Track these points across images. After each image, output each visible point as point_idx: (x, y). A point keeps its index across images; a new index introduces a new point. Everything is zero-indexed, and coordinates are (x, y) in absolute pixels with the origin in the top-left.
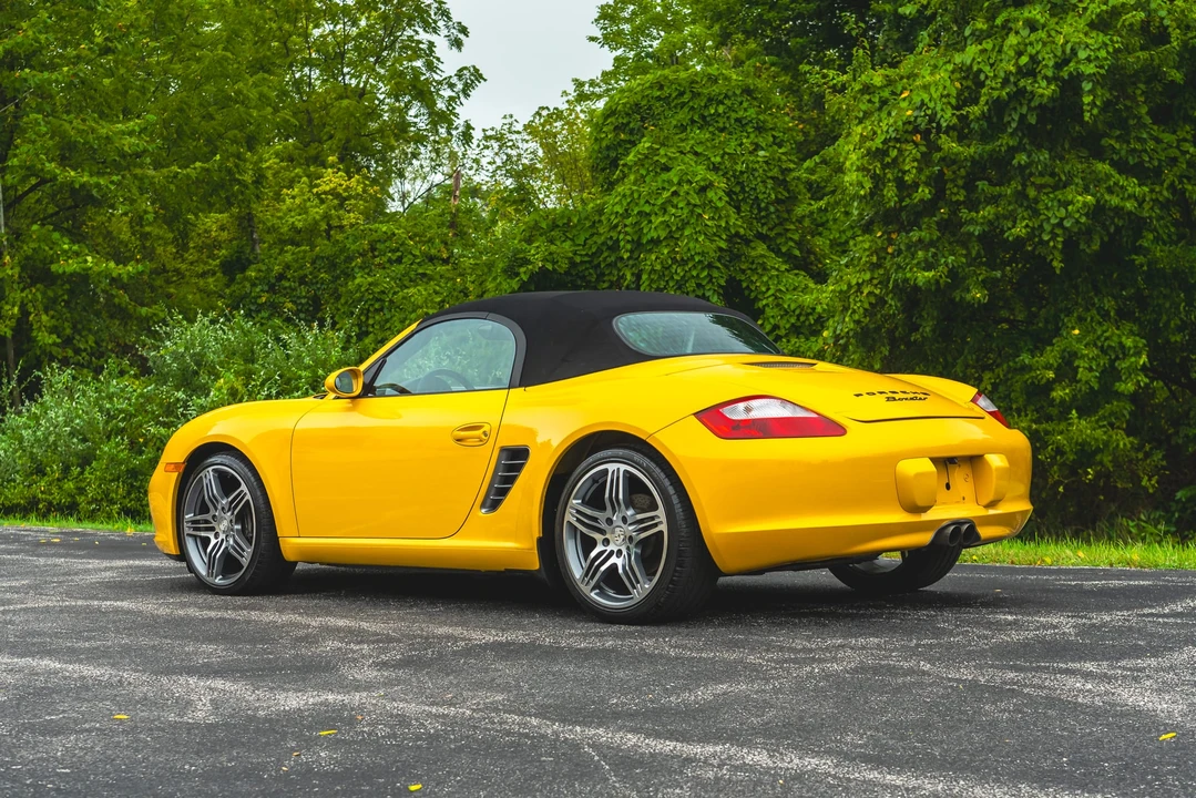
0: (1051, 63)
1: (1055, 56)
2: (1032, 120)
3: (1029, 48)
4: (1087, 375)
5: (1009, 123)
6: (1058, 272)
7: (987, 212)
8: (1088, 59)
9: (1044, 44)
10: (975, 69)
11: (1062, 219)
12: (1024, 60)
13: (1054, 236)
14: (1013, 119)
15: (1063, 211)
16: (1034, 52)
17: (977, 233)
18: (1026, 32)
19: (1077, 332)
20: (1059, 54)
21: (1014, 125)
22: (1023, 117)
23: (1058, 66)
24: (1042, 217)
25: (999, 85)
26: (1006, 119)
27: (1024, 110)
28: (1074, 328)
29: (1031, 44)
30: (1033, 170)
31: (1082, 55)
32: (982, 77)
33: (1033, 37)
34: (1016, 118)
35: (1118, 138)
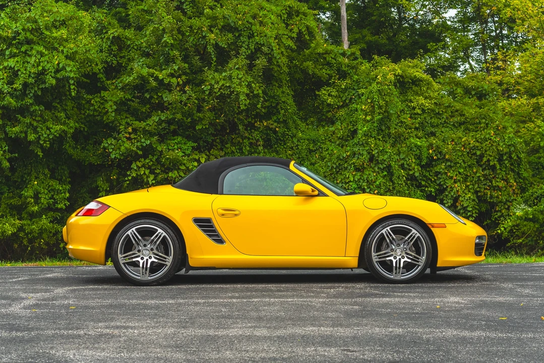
0: (53, 71)
1: (54, 68)
2: (40, 93)
3: (41, 64)
4: (44, 200)
5: (29, 94)
6: (41, 156)
7: (16, 129)
8: (71, 71)
9: (48, 62)
10: (16, 69)
11: (48, 135)
12: (40, 68)
13: (45, 142)
14: (31, 92)
15: (48, 132)
16: (44, 65)
17: (13, 137)
18: (39, 57)
19: (36, 183)
20: (56, 67)
21: (31, 95)
22: (35, 91)
23: (55, 72)
24: (40, 134)
25: (27, 77)
26: (27, 92)
27: (36, 89)
28: (35, 181)
29: (42, 62)
30: (37, 113)
31: (68, 69)
32: (19, 73)
33: (42, 59)
34: (33, 92)
35: (58, 103)
